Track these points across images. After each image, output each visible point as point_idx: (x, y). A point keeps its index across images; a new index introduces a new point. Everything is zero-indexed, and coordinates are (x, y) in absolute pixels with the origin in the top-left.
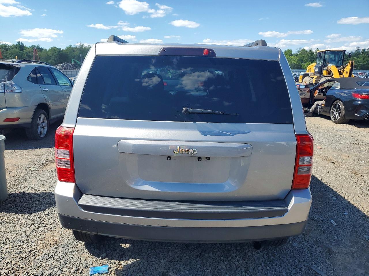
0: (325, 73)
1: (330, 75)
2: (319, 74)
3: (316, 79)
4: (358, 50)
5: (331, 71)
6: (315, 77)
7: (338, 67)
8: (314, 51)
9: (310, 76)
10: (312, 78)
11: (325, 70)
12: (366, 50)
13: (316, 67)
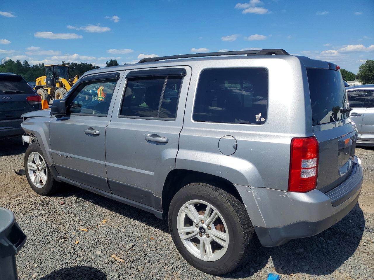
0: (58, 85)
1: (62, 86)
2: (52, 86)
3: (50, 91)
4: (64, 63)
5: (62, 84)
6: (49, 89)
7: (67, 80)
8: (22, 63)
9: (44, 88)
10: (47, 90)
11: (57, 82)
12: (70, 64)
13: (47, 80)
